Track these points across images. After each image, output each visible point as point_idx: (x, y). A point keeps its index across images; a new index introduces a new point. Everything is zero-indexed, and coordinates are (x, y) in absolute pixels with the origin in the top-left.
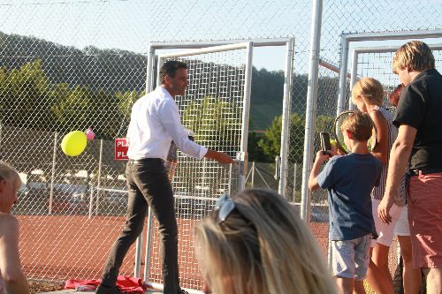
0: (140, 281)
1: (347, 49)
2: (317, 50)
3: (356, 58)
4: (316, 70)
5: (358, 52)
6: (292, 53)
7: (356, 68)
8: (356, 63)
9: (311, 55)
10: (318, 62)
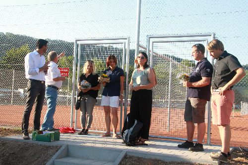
0: (73, 129)
1: (149, 41)
2: (138, 42)
3: (153, 44)
4: (138, 49)
5: (153, 42)
6: (129, 42)
7: (153, 48)
8: (153, 46)
9: (136, 43)
10: (139, 46)
